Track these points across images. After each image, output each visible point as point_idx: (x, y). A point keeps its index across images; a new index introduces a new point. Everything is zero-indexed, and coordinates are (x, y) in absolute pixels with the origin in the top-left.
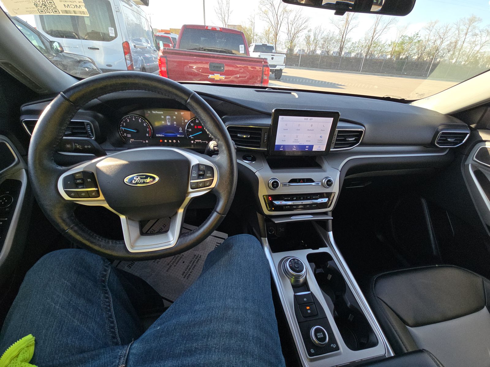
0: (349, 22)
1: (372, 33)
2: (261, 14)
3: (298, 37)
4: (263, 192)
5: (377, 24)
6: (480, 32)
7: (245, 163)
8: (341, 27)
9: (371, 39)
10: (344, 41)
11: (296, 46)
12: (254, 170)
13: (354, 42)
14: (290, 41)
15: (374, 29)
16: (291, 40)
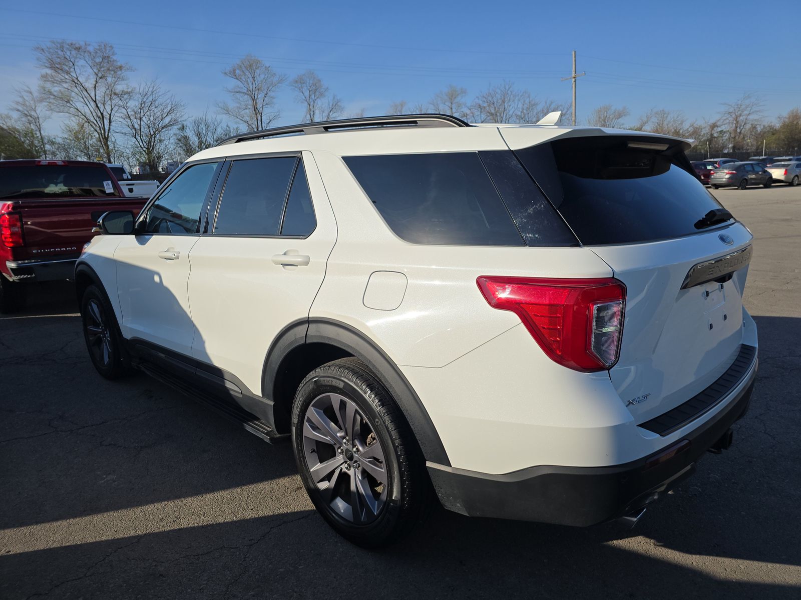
0: (261, 109)
2: (52, 101)
3: (161, 141)
6: (470, 109)
8: (248, 119)
11: (164, 159)
14: (145, 149)
16: (146, 147)
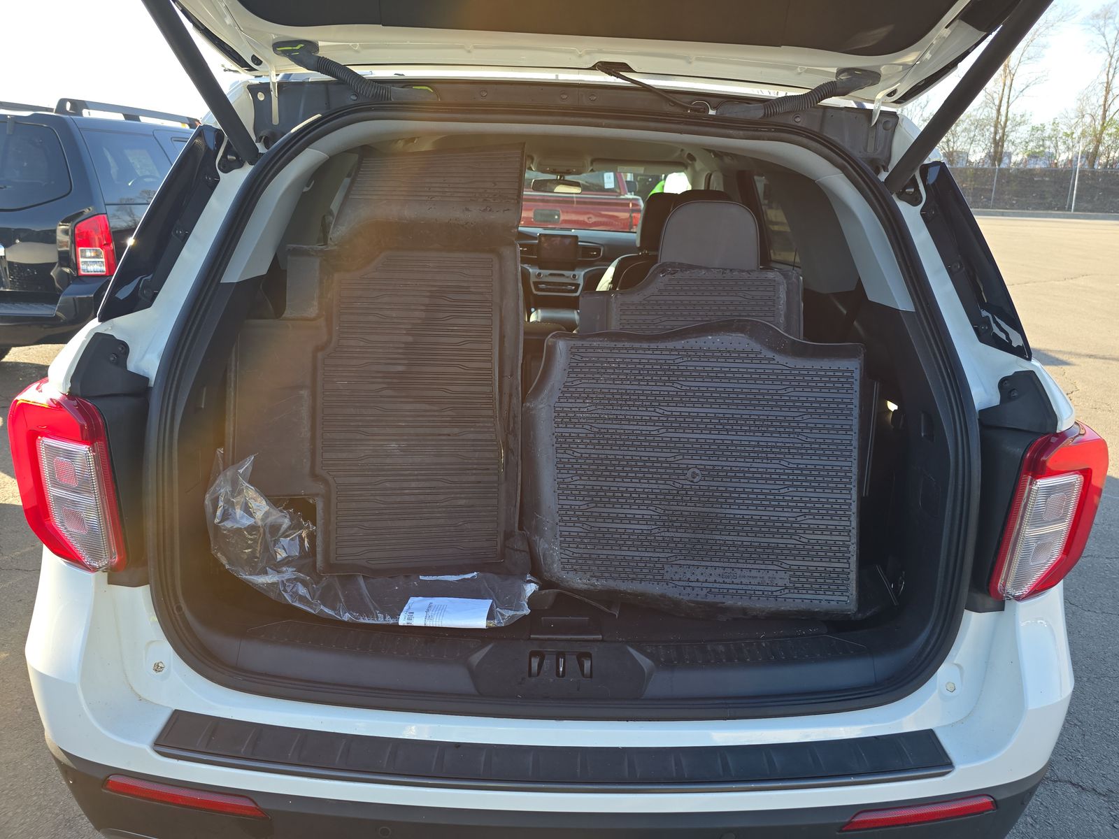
1: (1100, 94)
4: (533, 279)
5: (1112, 71)
7: (526, 266)
9: (1100, 112)
10: (1005, 123)
12: (528, 268)
13: (1037, 123)
15: (1105, 85)
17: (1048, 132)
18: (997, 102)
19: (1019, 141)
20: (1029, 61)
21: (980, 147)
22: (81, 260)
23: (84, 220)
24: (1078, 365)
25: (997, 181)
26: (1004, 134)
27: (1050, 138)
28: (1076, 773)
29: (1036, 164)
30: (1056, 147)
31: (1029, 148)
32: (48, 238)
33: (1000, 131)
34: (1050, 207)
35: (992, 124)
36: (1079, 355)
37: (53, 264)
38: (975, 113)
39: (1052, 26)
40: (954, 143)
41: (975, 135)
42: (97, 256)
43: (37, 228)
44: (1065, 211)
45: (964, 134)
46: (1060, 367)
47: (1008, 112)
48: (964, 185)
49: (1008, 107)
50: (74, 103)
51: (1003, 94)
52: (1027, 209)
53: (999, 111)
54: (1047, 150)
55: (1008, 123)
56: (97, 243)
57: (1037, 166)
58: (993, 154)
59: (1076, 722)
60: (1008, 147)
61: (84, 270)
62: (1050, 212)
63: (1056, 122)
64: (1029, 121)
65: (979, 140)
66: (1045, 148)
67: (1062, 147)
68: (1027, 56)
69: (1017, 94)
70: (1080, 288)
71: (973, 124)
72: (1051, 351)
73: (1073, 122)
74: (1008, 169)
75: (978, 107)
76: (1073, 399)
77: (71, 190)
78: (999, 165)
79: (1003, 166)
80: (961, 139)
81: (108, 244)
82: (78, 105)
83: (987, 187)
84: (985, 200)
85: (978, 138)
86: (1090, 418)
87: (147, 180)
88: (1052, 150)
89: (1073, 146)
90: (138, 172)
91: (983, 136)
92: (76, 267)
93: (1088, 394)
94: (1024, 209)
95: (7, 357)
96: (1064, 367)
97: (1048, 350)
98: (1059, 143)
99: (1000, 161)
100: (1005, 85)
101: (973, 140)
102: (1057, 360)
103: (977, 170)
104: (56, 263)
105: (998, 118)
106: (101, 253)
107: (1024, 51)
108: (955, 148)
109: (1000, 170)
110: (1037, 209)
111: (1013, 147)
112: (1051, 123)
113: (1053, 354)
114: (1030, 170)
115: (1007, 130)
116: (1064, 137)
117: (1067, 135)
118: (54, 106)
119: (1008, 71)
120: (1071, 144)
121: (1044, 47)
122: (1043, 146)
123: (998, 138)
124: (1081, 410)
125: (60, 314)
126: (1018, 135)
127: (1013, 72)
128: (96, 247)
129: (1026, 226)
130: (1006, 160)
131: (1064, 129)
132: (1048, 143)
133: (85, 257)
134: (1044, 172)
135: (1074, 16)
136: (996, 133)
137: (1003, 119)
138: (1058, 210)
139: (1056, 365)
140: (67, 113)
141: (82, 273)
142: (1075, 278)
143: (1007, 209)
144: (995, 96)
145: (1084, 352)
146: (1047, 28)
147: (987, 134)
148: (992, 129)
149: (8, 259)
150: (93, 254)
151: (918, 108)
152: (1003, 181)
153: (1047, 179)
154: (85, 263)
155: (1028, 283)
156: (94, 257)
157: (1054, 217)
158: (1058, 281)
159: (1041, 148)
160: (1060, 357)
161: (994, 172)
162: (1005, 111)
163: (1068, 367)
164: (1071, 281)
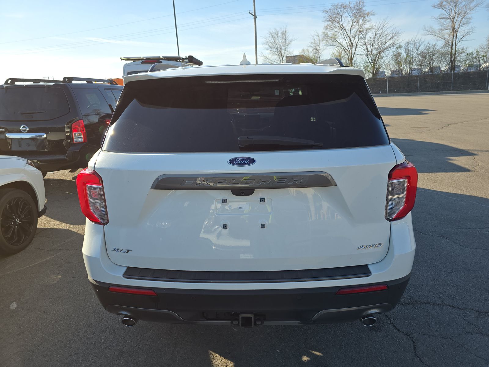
2: (327, 40)
8: (446, 37)
10: (455, 53)
13: (469, 52)
17: (475, 55)
18: (451, 44)
19: (462, 60)
20: (464, 26)
21: (445, 65)
22: (74, 137)
23: (75, 122)
24: (481, 155)
25: (453, 79)
26: (455, 58)
27: (476, 58)
28: (452, 302)
29: (471, 70)
30: (479, 62)
31: (467, 63)
32: (62, 130)
33: (453, 57)
34: (478, 88)
35: (449, 54)
36: (482, 151)
37: (64, 140)
38: (441, 50)
39: (473, 9)
40: (432, 63)
41: (441, 59)
42: (80, 135)
43: (57, 126)
44: (486, 89)
45: (437, 59)
46: (473, 156)
47: (456, 48)
48: (439, 81)
49: (456, 46)
50: (68, 78)
51: (453, 40)
52: (468, 90)
53: (452, 48)
54: (475, 63)
55: (457, 53)
56: (80, 131)
57: (471, 71)
58: (451, 67)
59: (455, 286)
60: (457, 63)
61: (75, 141)
62: (478, 90)
63: (478, 51)
64: (466, 51)
65: (444, 61)
66: (474, 63)
67: (481, 62)
68: (463, 23)
69: (459, 40)
70: (487, 123)
71: (440, 54)
72: (470, 150)
73: (486, 50)
74: (458, 73)
75: (442, 47)
76: (476, 169)
77: (70, 111)
78: (454, 72)
79: (456, 72)
80: (435, 62)
81: (83, 131)
82: (70, 79)
83: (449, 81)
84: (448, 87)
85: (443, 60)
86: (482, 176)
87: (94, 105)
88: (477, 63)
89: (487, 60)
90: (91, 102)
91: (445, 60)
92: (73, 140)
93: (483, 166)
94: (467, 90)
95: (45, 177)
96: (475, 156)
97: (469, 150)
98: (480, 60)
99: (454, 70)
100: (453, 36)
101: (441, 62)
102: (472, 153)
103: (444, 74)
104: (65, 139)
105: (452, 51)
106: (81, 134)
107: (461, 21)
108: (433, 66)
109: (455, 74)
110: (472, 90)
111: (460, 63)
112: (476, 51)
113: (471, 152)
114: (468, 72)
115: (456, 56)
116: (482, 57)
117: (483, 56)
118: (62, 80)
119: (454, 30)
120: (486, 60)
121: (470, 19)
122: (473, 61)
123: (452, 60)
124: (479, 173)
125: (67, 159)
126: (461, 58)
127: (457, 31)
128: (79, 132)
129: (467, 97)
130: (457, 69)
131: (482, 53)
132: (475, 60)
133: (76, 136)
134: (474, 73)
135: (482, 4)
136: (451, 57)
137: (454, 51)
138: (482, 89)
139: (471, 156)
140: (67, 83)
141: (75, 142)
142: (486, 118)
143: (459, 90)
144: (450, 41)
145: (485, 149)
146: (470, 10)
147: (447, 58)
148: (450, 56)
149: (48, 139)
150: (78, 135)
151: (415, 50)
152: (456, 78)
153: (476, 76)
154: (75, 138)
155: (464, 122)
156: (79, 136)
157: (481, 93)
158: (478, 120)
159: (472, 63)
160: (474, 152)
161: (452, 75)
162: (455, 48)
163: (476, 156)
164: (484, 120)
